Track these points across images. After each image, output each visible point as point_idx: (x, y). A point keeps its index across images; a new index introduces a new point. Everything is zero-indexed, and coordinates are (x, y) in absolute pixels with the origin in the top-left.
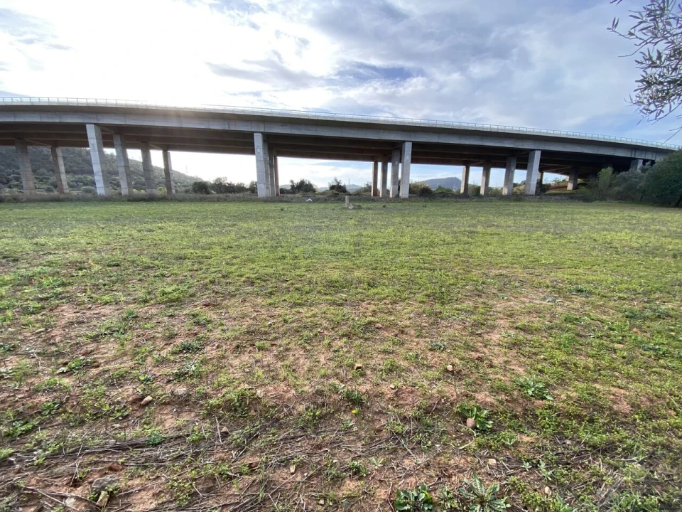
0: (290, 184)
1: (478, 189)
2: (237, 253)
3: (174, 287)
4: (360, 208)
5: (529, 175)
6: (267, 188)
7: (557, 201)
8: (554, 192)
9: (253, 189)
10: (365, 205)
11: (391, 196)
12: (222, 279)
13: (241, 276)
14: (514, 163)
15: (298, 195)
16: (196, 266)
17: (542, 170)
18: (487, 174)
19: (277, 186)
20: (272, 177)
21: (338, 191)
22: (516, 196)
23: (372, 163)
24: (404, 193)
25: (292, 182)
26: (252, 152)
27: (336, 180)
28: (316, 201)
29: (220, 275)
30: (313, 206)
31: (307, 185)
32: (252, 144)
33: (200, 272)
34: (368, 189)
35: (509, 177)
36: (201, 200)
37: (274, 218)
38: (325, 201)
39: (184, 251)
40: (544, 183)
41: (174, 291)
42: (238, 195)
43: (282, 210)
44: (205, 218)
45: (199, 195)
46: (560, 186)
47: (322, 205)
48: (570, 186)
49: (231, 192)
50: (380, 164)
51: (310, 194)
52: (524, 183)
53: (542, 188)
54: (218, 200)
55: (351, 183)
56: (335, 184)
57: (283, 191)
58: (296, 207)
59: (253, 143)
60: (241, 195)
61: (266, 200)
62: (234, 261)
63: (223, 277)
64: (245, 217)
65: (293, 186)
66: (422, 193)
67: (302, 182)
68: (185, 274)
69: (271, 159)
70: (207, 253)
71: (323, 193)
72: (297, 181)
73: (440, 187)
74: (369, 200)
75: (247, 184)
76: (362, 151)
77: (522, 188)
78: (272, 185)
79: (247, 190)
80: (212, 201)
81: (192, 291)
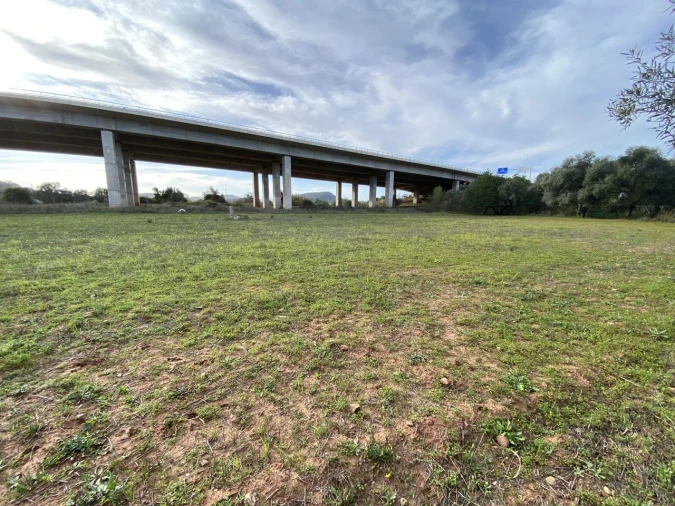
0: (154, 192)
1: (350, 202)
2: (105, 279)
3: (10, 343)
4: (246, 218)
5: (387, 191)
6: (123, 196)
7: (408, 212)
8: (405, 205)
9: (101, 198)
10: (250, 216)
11: (274, 206)
12: (96, 320)
13: (126, 311)
14: (375, 181)
15: (164, 205)
16: (41, 305)
17: (395, 187)
18: (355, 190)
19: (136, 194)
20: (129, 184)
21: (215, 202)
22: (379, 209)
23: (252, 174)
24: (288, 204)
25: (156, 190)
26: (99, 152)
27: (212, 189)
28: (189, 211)
29: (88, 314)
30: (189, 217)
31: (176, 194)
32: (99, 144)
33: (50, 313)
34: (249, 200)
35: (372, 193)
36: (20, 212)
37: (142, 231)
38: (202, 211)
39: (11, 284)
40: (397, 198)
41: (15, 348)
42: (78, 205)
43: (150, 222)
44: (33, 235)
45: (16, 206)
46: (408, 201)
47: (201, 216)
48: (415, 201)
49: (66, 201)
50: (260, 176)
51: (180, 203)
52: (384, 198)
53: (397, 202)
54: (48, 212)
55: (228, 194)
56: (210, 193)
57: (144, 200)
58: (166, 218)
59: (100, 142)
60: (83, 204)
61: (122, 211)
62: (105, 291)
63: (96, 315)
64: (100, 232)
65: (157, 195)
66: (304, 205)
67: (169, 191)
68: (26, 318)
69: (126, 163)
70: (53, 283)
71: (197, 203)
72: (162, 189)
73: (318, 200)
74: (252, 210)
75: (91, 191)
76: (240, 161)
77: (382, 201)
78: (129, 192)
79: (92, 199)
80: (38, 212)
81: (46, 345)
